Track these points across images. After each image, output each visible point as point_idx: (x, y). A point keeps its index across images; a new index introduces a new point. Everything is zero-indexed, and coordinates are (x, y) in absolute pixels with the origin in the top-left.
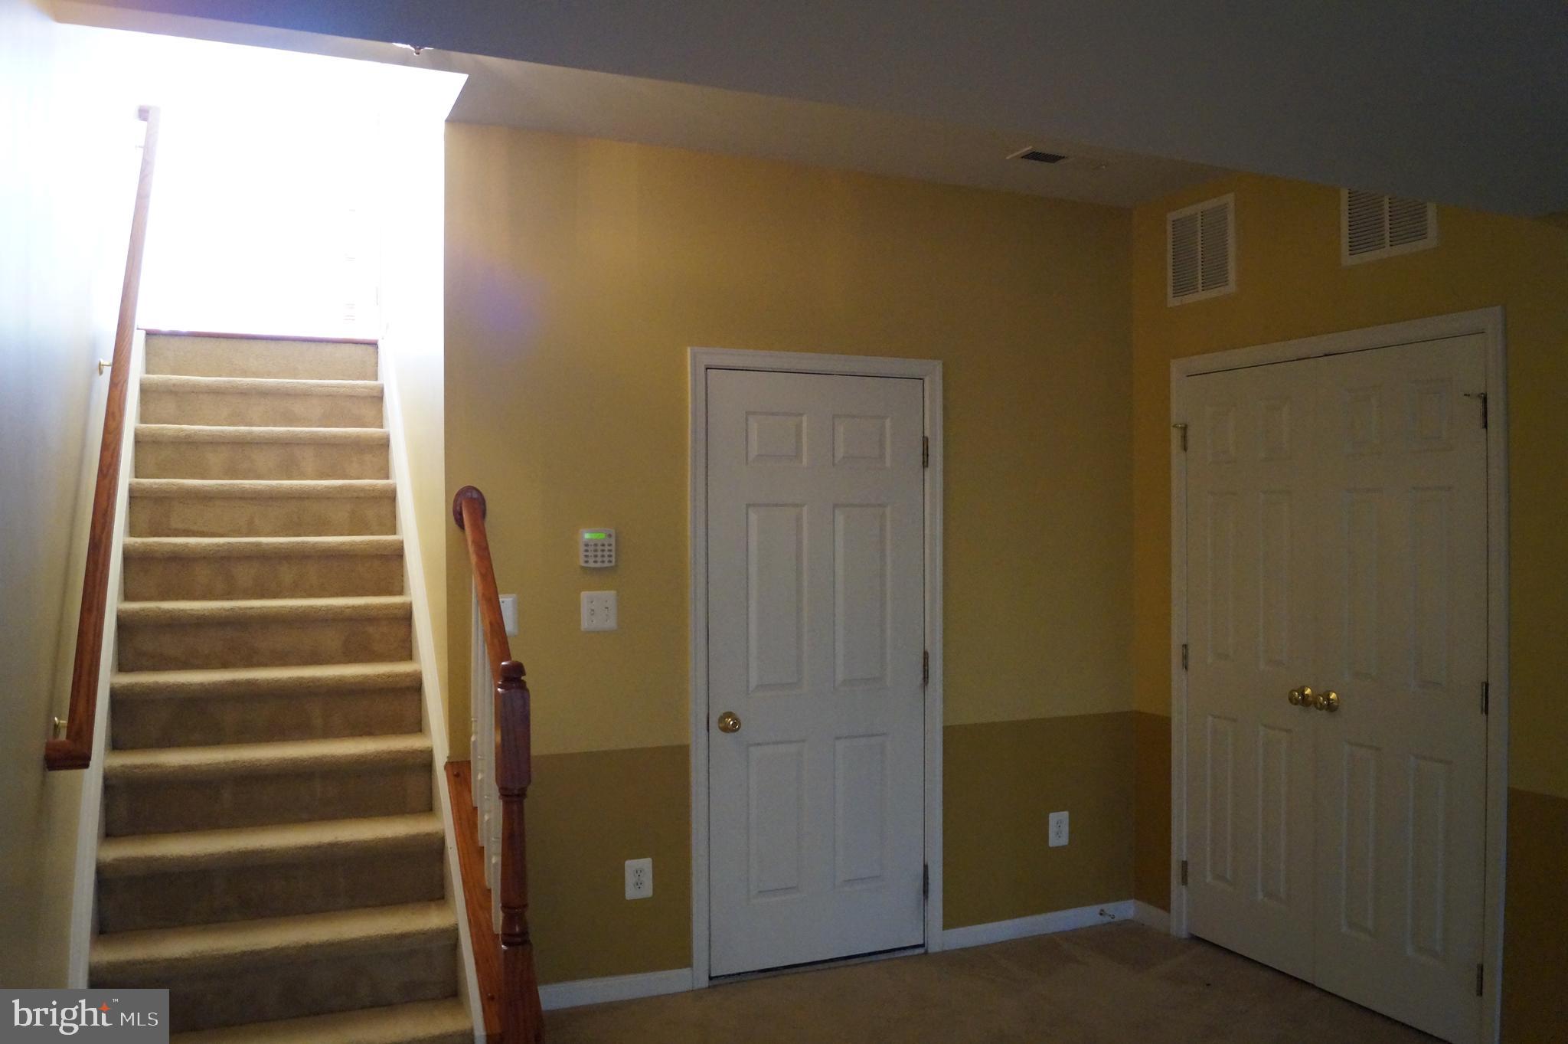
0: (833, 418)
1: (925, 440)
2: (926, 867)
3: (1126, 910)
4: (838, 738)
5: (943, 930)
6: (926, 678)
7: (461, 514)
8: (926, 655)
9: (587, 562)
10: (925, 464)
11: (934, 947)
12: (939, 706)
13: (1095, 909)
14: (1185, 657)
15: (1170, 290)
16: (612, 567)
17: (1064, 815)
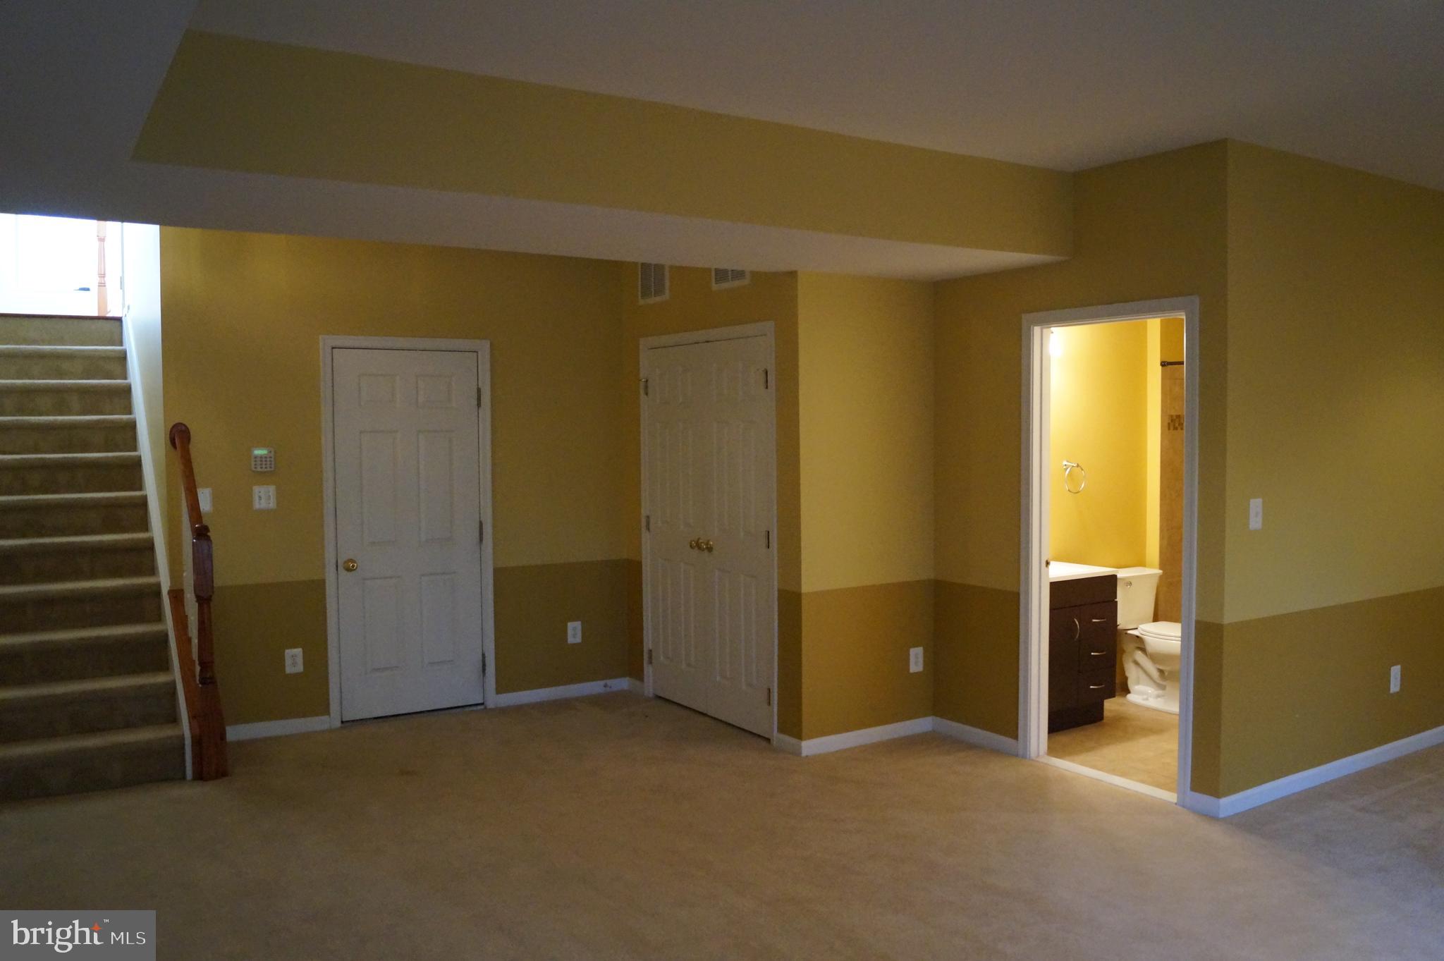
0: (417, 377)
1: (479, 391)
2: (483, 655)
3: (622, 684)
4: (423, 575)
5: (497, 694)
6: (481, 540)
7: (174, 439)
8: (481, 524)
9: (256, 468)
10: (479, 405)
11: (490, 705)
13: (602, 683)
14: (648, 523)
15: (639, 295)
16: (271, 471)
17: (578, 624)
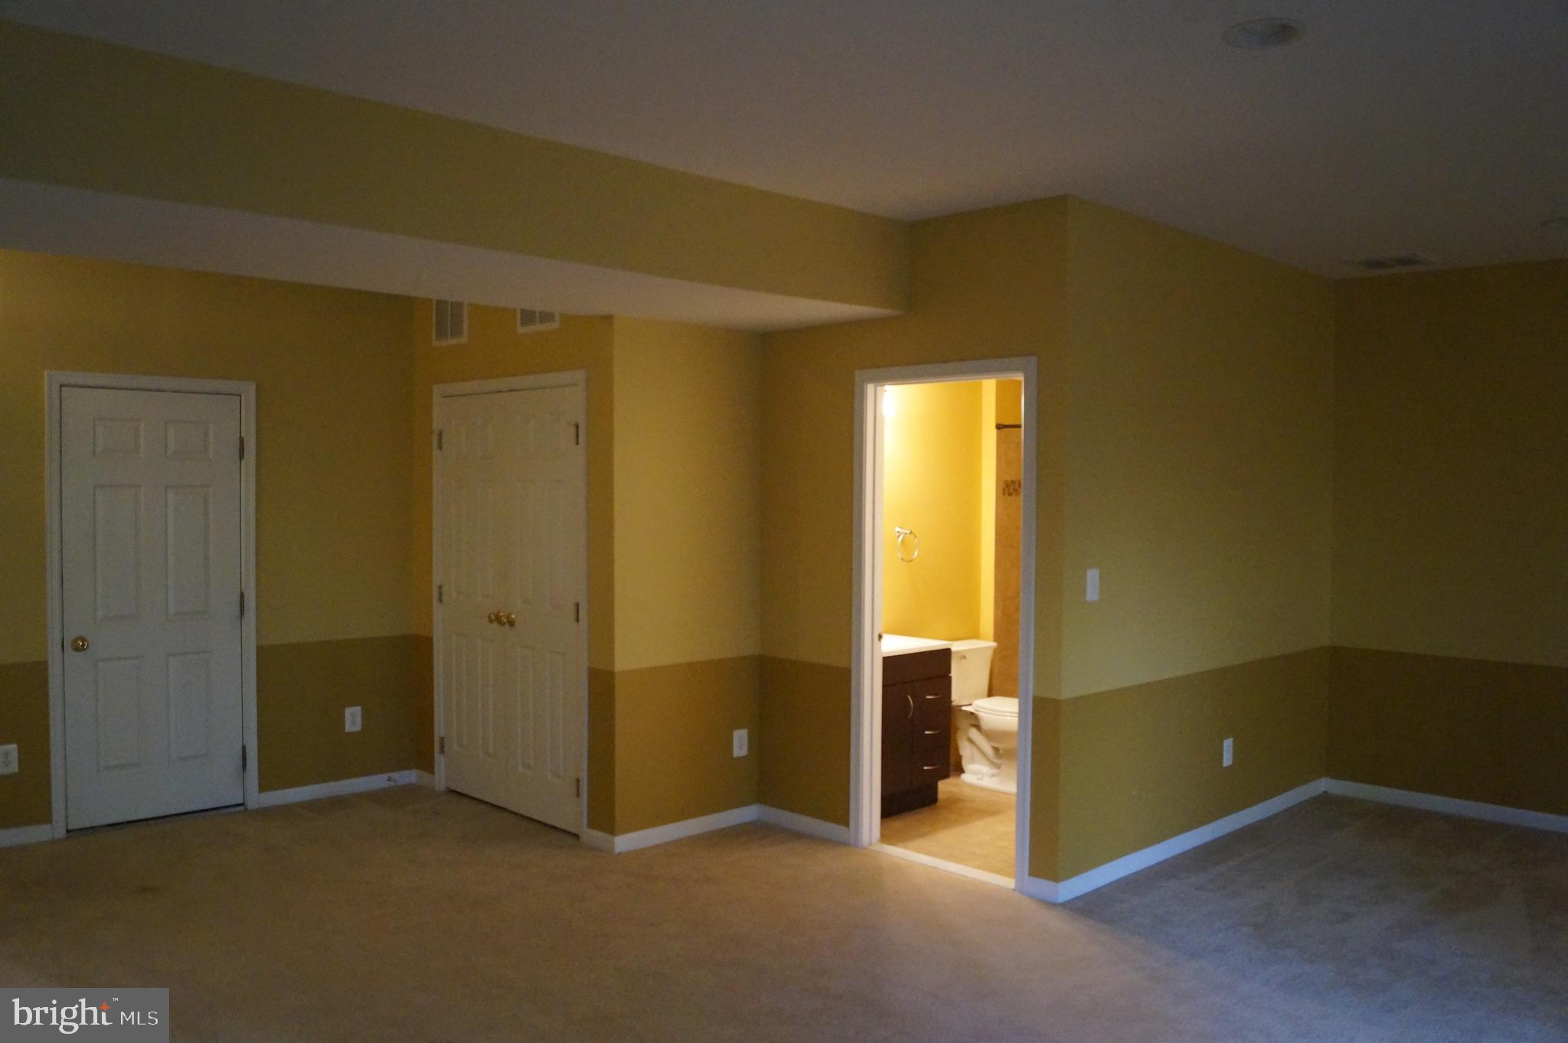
0: (166, 423)
1: (242, 440)
2: (244, 748)
3: (409, 777)
4: (170, 655)
5: (260, 792)
6: (242, 613)
8: (242, 595)
10: (241, 456)
11: (252, 805)
12: (253, 635)
13: (385, 776)
14: (440, 594)
15: (434, 337)
17: (358, 710)
